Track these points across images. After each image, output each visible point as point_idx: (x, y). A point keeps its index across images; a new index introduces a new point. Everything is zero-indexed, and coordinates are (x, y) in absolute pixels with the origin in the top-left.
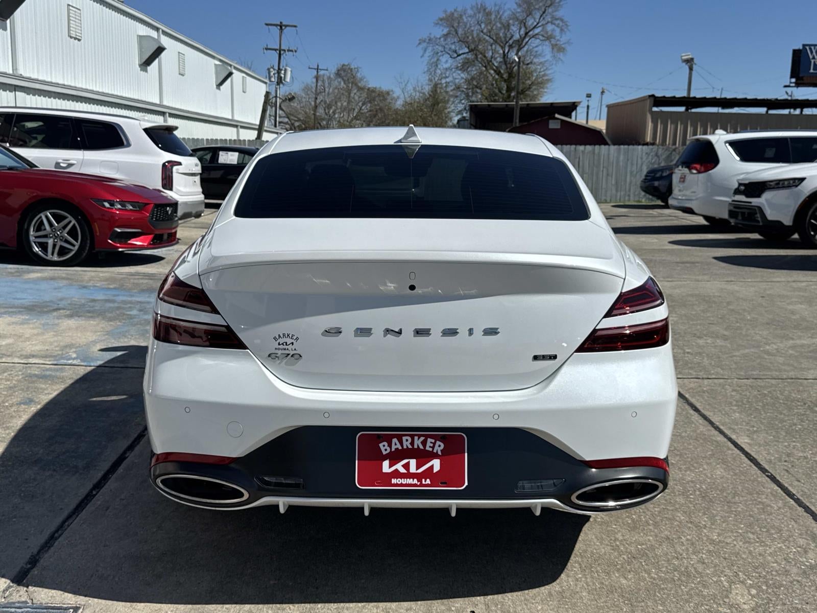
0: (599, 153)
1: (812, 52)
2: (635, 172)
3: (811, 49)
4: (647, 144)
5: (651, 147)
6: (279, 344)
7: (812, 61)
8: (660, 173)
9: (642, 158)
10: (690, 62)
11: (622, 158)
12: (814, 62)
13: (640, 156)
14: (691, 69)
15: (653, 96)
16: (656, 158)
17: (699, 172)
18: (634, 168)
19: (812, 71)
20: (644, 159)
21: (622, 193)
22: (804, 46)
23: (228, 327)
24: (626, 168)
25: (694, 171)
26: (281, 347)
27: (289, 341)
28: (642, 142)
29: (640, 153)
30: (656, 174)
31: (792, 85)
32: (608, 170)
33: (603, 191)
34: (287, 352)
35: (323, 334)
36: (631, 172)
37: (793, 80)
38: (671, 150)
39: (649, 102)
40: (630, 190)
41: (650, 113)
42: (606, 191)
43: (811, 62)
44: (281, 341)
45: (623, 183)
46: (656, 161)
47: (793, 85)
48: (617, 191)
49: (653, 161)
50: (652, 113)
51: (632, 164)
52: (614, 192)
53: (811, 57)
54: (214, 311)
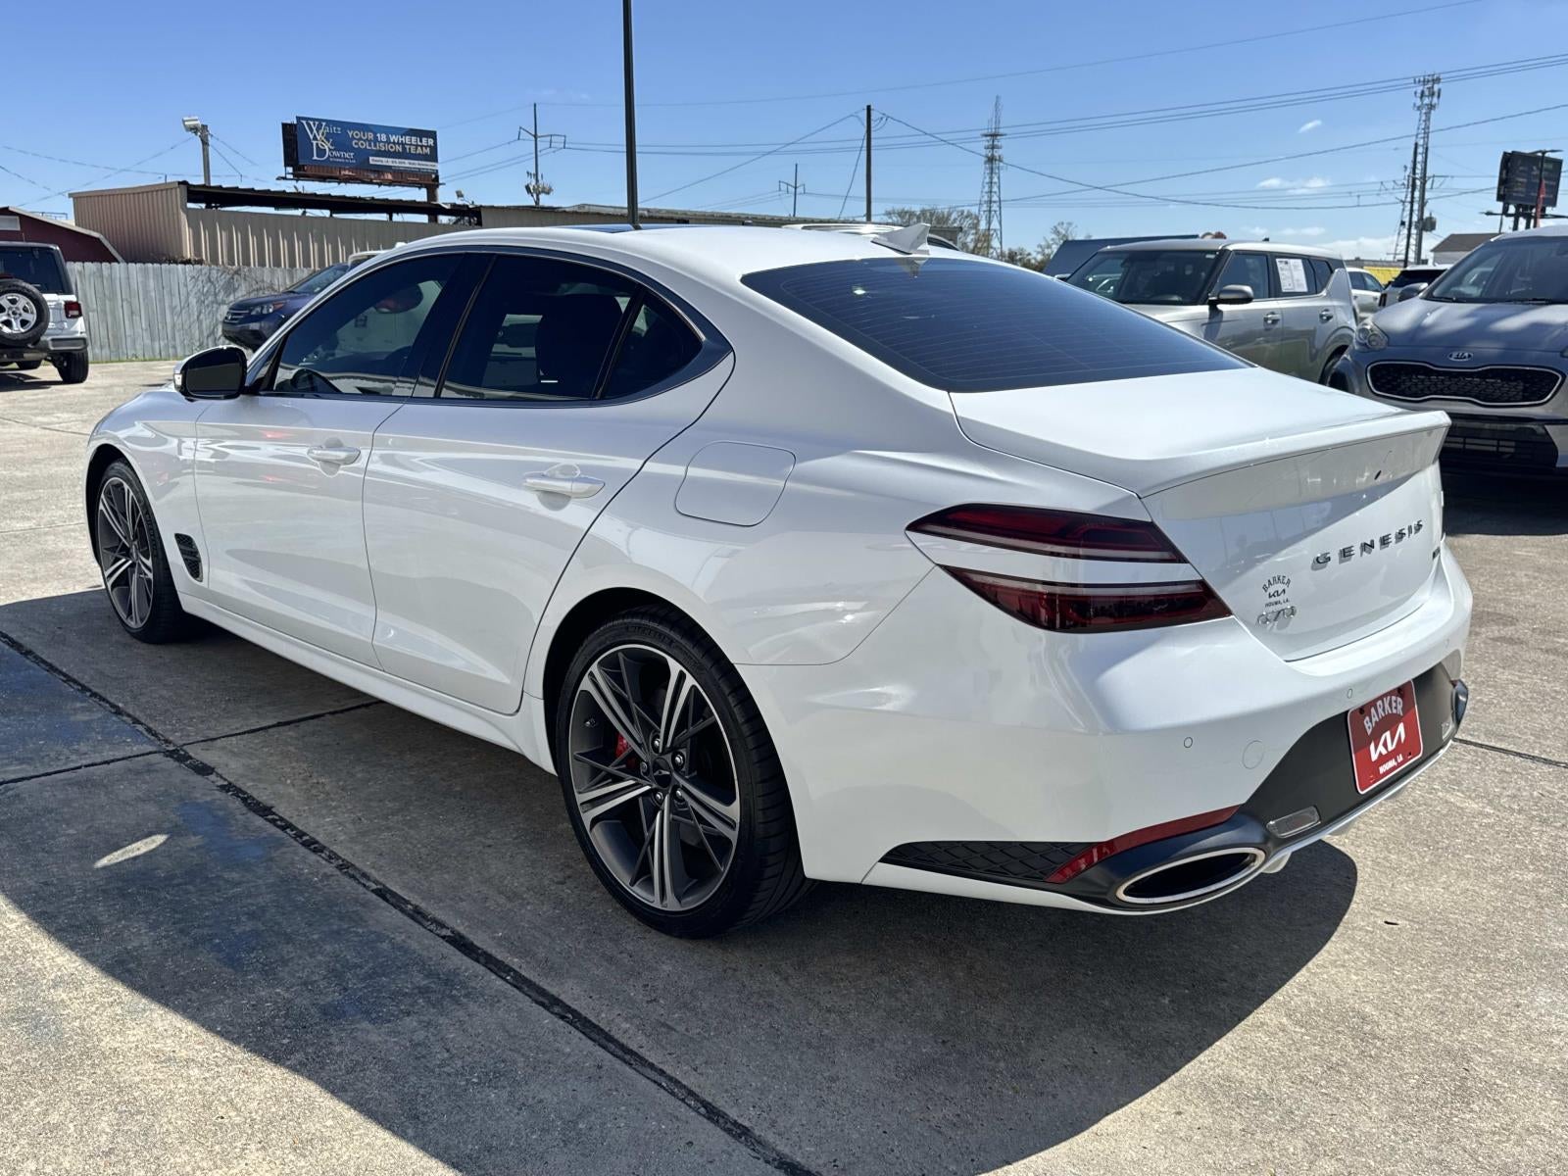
0: (110, 275)
1: (312, 131)
2: (179, 308)
3: (309, 125)
4: (188, 262)
5: (198, 267)
6: (1270, 597)
7: (314, 143)
8: (259, 309)
9: (186, 286)
10: (201, 132)
11: (152, 283)
12: (317, 144)
13: (182, 281)
14: (205, 143)
15: (185, 183)
16: (209, 284)
17: (394, 311)
18: (176, 301)
19: (315, 158)
20: (190, 287)
21: (162, 344)
22: (298, 118)
23: (1202, 583)
24: (162, 300)
25: (385, 310)
26: (1273, 599)
27: (1279, 587)
28: (180, 259)
29: (182, 276)
30: (251, 311)
31: (289, 176)
32: (130, 304)
33: (129, 340)
34: (1278, 607)
35: (1314, 568)
36: (173, 309)
37: (290, 170)
38: (231, 272)
39: (180, 194)
40: (174, 339)
41: (184, 212)
42: (134, 342)
43: (312, 144)
44: (1272, 590)
45: (160, 327)
46: (209, 289)
47: (291, 177)
48: (152, 340)
49: (205, 289)
50: (188, 211)
51: (171, 294)
52: (148, 342)
53: (311, 137)
54: (1179, 558)
